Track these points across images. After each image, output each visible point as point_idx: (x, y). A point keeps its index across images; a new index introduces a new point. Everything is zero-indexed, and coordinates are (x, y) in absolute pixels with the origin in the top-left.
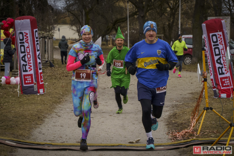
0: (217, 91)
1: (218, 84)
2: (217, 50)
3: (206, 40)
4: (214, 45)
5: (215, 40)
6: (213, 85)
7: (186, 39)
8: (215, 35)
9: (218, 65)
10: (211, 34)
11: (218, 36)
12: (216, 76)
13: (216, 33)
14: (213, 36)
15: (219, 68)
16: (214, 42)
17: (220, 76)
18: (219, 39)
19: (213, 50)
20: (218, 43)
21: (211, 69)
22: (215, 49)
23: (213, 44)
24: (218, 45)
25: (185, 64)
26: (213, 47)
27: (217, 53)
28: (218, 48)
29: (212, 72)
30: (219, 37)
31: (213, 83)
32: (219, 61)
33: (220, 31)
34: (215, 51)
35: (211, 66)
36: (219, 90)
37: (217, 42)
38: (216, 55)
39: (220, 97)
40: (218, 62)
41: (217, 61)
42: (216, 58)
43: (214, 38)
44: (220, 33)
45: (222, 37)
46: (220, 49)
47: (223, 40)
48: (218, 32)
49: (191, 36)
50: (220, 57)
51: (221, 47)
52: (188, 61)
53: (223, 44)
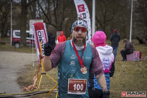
3: (34, 35)
4: (39, 38)
7: (16, 33)
8: (40, 32)
10: (37, 31)
11: (41, 32)
14: (38, 32)
16: (39, 36)
18: (42, 34)
19: (39, 40)
20: (42, 36)
23: (38, 37)
24: (41, 37)
25: (15, 48)
26: (39, 39)
28: (42, 39)
33: (43, 29)
37: (41, 35)
44: (43, 31)
45: (44, 33)
46: (43, 40)
47: (44, 34)
48: (41, 30)
49: (19, 31)
50: (43, 45)
51: (43, 38)
52: (17, 46)
53: (45, 37)
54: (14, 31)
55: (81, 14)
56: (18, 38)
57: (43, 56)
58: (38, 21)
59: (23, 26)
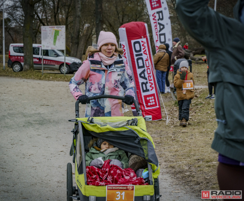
1: (140, 104)
2: (140, 61)
3: (125, 48)
4: (137, 55)
5: (137, 48)
7: (14, 47)
8: (138, 42)
9: (141, 80)
10: (133, 42)
11: (142, 43)
12: (138, 93)
13: (140, 40)
14: (135, 43)
15: (143, 83)
16: (136, 51)
17: (143, 94)
18: (142, 47)
19: (136, 61)
20: (142, 52)
22: (138, 60)
23: (135, 53)
24: (141, 55)
26: (136, 58)
27: (141, 64)
28: (142, 59)
30: (143, 45)
32: (143, 75)
34: (138, 62)
36: (142, 111)
37: (140, 51)
38: (139, 67)
40: (141, 77)
41: (140, 74)
42: (139, 71)
43: (137, 45)
44: (144, 40)
45: (146, 45)
46: (144, 59)
47: (147, 48)
48: (141, 38)
49: (22, 45)
50: (144, 70)
51: (145, 57)
52: (17, 69)
53: (148, 53)
54: (11, 45)
55: (155, 13)
56: (18, 56)
57: (144, 96)
58: (56, 28)
59: (27, 37)
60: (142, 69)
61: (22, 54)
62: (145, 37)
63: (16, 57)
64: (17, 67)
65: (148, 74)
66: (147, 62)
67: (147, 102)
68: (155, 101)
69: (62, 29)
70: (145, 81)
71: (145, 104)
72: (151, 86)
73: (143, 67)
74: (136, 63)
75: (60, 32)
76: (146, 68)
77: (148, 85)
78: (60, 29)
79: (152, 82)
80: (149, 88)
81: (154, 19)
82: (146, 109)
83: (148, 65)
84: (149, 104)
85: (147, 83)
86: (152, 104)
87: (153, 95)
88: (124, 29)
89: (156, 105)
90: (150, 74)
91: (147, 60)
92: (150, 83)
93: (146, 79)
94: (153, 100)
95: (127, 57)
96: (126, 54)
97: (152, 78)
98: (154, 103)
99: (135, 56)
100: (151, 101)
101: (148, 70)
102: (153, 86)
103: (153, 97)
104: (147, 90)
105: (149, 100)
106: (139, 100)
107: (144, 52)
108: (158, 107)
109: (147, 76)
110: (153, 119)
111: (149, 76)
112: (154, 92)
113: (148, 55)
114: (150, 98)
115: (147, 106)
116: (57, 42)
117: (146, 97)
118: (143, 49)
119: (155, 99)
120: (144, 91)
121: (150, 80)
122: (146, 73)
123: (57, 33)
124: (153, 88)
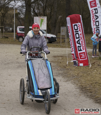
0: (77, 61)
1: (77, 57)
2: (77, 35)
3: (69, 28)
4: (75, 32)
5: (76, 28)
6: (74, 58)
7: (20, 28)
8: (76, 25)
9: (78, 45)
10: (73, 25)
11: (78, 26)
12: (76, 52)
13: (77, 24)
15: (78, 46)
16: (75, 30)
17: (79, 52)
18: (78, 28)
19: (75, 35)
20: (78, 30)
21: (73, 47)
22: (76, 34)
23: (74, 31)
24: (78, 31)
26: (75, 33)
27: (77, 37)
28: (78, 34)
29: (73, 49)
30: (79, 27)
31: (74, 56)
32: (78, 42)
35: (73, 45)
36: (78, 61)
37: (77, 29)
38: (77, 38)
39: (79, 66)
40: (78, 43)
41: (77, 42)
42: (77, 40)
43: (76, 27)
44: (80, 24)
45: (80, 26)
46: (79, 34)
47: (81, 28)
48: (78, 23)
50: (79, 40)
51: (79, 33)
53: (81, 31)
54: (18, 27)
55: (93, 10)
57: (79, 53)
58: (42, 18)
59: (27, 23)
60: (78, 39)
61: (24, 32)
62: (80, 22)
63: (21, 34)
64: (21, 39)
65: (81, 42)
66: (81, 35)
67: (81, 56)
68: (85, 56)
69: (45, 19)
70: (80, 45)
71: (79, 57)
72: (83, 48)
73: (79, 38)
74: (75, 36)
75: (44, 20)
76: (80, 39)
77: (81, 47)
78: (44, 18)
79: (84, 46)
80: (82, 49)
81: (92, 13)
82: (80, 60)
83: (81, 37)
84: (82, 57)
85: (81, 46)
86: (83, 57)
87: (84, 53)
88: (69, 18)
89: (85, 58)
90: (82, 41)
91: (81, 34)
92: (82, 46)
93: (80, 44)
94: (84, 56)
95: (70, 32)
96: (70, 31)
97: (83, 44)
98: (84, 57)
99: (74, 32)
100: (83, 56)
101: (82, 40)
102: (84, 48)
103: (84, 54)
104: (81, 50)
105: (82, 55)
106: (76, 55)
107: (79, 30)
108: (86, 59)
109: (81, 43)
110: (84, 65)
111: (82, 43)
112: (84, 51)
113: (81, 32)
114: (82, 54)
115: (81, 59)
116: (42, 25)
117: (80, 54)
118: (79, 29)
119: (85, 55)
120: (79, 51)
121: (82, 45)
122: (80, 41)
123: (42, 21)
124: (84, 49)
